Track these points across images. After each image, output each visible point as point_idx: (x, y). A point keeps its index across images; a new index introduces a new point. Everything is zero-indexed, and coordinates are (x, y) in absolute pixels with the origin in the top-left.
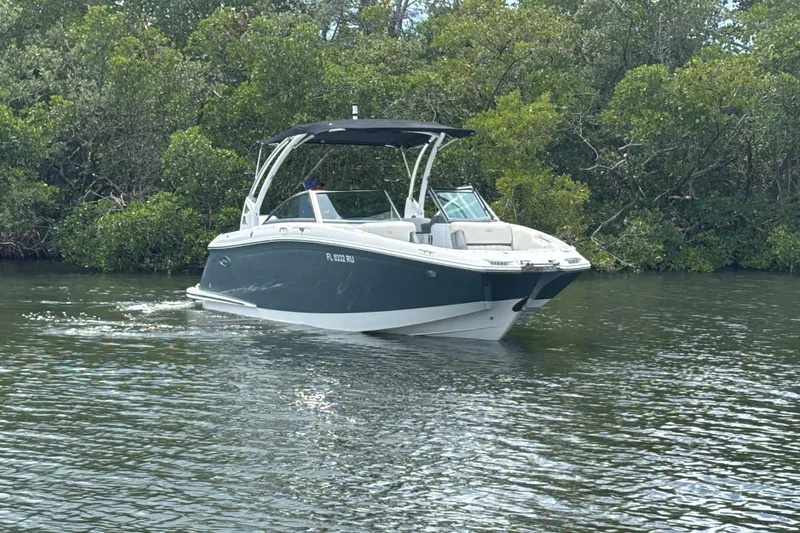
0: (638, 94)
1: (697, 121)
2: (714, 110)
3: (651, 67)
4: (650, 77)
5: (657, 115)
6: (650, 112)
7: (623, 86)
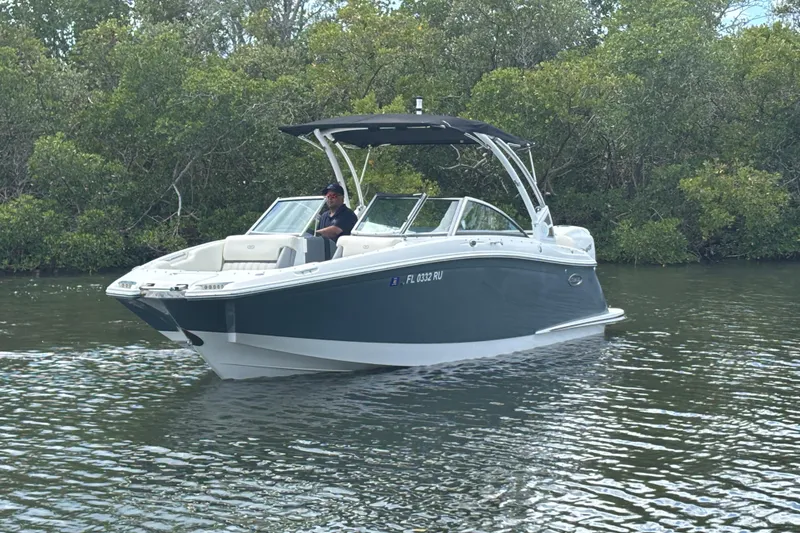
0: (491, 96)
1: (547, 121)
2: (563, 111)
3: (505, 71)
4: (503, 80)
5: (509, 117)
6: (501, 113)
7: (479, 89)
